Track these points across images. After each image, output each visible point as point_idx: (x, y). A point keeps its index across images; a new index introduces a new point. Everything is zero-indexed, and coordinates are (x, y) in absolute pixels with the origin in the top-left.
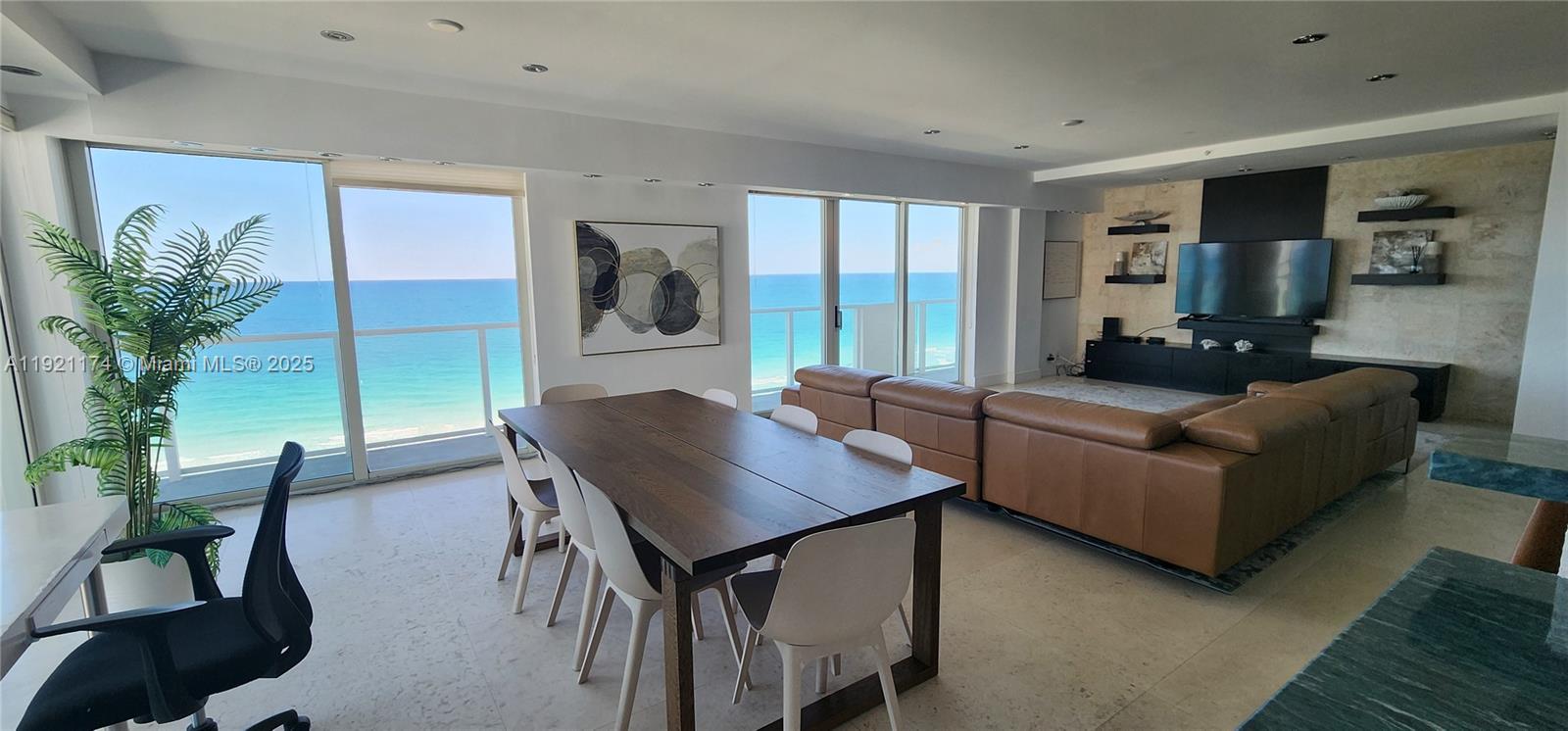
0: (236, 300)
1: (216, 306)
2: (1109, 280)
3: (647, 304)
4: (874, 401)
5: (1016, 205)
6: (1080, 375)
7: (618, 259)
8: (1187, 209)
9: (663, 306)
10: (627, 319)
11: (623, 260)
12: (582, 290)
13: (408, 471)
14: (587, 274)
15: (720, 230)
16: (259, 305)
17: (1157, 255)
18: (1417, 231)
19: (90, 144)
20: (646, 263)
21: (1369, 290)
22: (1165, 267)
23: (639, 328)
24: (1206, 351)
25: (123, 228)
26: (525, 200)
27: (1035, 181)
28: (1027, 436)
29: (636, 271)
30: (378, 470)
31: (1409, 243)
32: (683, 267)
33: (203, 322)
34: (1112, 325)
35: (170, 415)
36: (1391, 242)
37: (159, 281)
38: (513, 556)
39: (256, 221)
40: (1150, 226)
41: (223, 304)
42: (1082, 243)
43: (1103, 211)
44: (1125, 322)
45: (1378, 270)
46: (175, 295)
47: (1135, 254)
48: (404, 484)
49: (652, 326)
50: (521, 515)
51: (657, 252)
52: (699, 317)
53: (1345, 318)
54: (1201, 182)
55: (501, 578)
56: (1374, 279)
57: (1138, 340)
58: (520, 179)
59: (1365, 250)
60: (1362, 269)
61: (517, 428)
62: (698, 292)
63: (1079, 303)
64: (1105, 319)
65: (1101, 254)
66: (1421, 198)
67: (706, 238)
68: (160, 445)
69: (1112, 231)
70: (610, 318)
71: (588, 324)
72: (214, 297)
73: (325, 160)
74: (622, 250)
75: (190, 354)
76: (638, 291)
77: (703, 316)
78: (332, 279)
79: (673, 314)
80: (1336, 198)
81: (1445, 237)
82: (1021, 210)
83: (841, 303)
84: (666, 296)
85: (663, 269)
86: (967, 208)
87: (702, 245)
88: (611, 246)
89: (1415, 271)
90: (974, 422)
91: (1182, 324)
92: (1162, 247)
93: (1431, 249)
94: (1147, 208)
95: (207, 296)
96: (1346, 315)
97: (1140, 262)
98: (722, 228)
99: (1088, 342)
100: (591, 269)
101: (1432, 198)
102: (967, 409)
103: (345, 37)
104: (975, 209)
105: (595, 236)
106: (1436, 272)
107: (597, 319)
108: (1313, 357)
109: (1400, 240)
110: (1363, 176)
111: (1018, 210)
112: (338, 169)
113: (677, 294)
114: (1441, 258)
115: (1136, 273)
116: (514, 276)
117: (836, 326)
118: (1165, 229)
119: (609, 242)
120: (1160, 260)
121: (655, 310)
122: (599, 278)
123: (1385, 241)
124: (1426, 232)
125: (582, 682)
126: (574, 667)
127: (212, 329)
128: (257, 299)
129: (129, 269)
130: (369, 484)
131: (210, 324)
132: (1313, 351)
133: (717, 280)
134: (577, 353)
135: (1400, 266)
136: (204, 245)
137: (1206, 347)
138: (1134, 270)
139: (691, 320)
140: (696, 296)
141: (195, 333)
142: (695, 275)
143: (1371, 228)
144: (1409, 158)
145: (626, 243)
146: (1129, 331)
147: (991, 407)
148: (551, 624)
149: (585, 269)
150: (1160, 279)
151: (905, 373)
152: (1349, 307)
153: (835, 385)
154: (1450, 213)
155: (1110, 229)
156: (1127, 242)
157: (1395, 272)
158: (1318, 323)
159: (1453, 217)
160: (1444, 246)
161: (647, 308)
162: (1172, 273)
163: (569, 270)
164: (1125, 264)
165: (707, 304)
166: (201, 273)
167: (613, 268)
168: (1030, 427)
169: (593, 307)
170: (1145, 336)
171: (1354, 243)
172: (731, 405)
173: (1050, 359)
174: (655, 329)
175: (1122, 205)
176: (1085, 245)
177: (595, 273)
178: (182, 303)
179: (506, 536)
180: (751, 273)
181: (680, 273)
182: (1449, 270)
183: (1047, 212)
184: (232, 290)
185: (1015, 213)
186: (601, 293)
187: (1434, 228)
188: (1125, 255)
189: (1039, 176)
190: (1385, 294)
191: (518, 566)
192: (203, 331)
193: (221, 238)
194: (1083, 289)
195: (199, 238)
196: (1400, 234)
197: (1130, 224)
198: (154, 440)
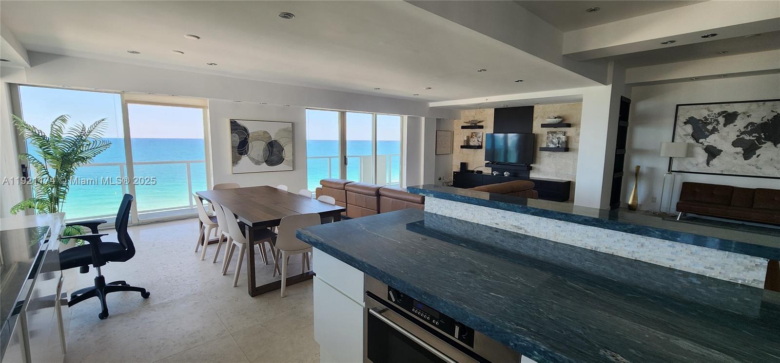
0: (93, 149)
1: (85, 151)
2: (462, 147)
3: (261, 153)
4: (346, 191)
5: (423, 116)
6: (452, 186)
7: (248, 135)
8: (488, 120)
9: (268, 154)
10: (252, 159)
11: (250, 135)
12: (233, 147)
13: (156, 220)
14: (234, 141)
15: (293, 124)
16: (102, 151)
17: (479, 137)
18: (560, 132)
19: (19, 85)
20: (260, 137)
21: (546, 153)
22: (482, 143)
23: (257, 163)
24: (495, 176)
25: (54, 123)
26: (208, 110)
27: (430, 106)
28: (391, 201)
29: (256, 140)
30: (141, 220)
31: (558, 136)
32: (277, 139)
33: (80, 157)
34: (464, 165)
35: (67, 191)
36: (553, 135)
37: (67, 142)
38: (200, 245)
39: (103, 120)
40: (475, 126)
41: (88, 150)
42: (453, 132)
43: (460, 119)
44: (469, 165)
45: (549, 145)
46: (72, 146)
47: (472, 137)
48: (154, 225)
49: (263, 162)
50: (204, 227)
51: (265, 132)
52: (284, 159)
53: (540, 164)
54: (494, 109)
55: (196, 252)
56: (547, 149)
57: (473, 171)
58: (207, 102)
59: (545, 138)
60: (544, 146)
61: (204, 197)
62: (284, 149)
63: (452, 157)
64: (461, 163)
65: (460, 137)
66: (560, 120)
67: (287, 127)
68: (63, 202)
69: (463, 127)
70: (245, 159)
71: (235, 161)
72: (84, 148)
73: (122, 93)
74: (250, 131)
75: (75, 168)
76: (257, 148)
77: (285, 158)
78: (123, 137)
79: (273, 158)
80: (536, 118)
81: (568, 134)
82: (425, 118)
83: (347, 155)
84: (269, 150)
85: (268, 139)
86: (403, 116)
87: (285, 130)
88: (245, 130)
89: (558, 147)
90: (376, 197)
91: (487, 165)
92: (481, 134)
93: (563, 138)
94: (475, 119)
95: (81, 147)
96: (540, 162)
97: (473, 140)
98: (294, 123)
99: (454, 172)
100: (237, 139)
101: (564, 120)
102: (373, 192)
103: (136, 53)
104: (406, 117)
105: (239, 125)
106: (564, 147)
107: (239, 159)
108: (530, 178)
109: (555, 135)
110: (544, 110)
111: (424, 118)
112: (127, 97)
113: (274, 150)
114: (567, 142)
115: (473, 145)
116: (203, 138)
117: (345, 164)
118: (482, 127)
119: (245, 128)
120: (480, 140)
121: (265, 156)
122: (240, 142)
123: (550, 135)
124: (562, 132)
125: (224, 275)
126: (222, 271)
127: (83, 159)
128: (101, 149)
129: (56, 137)
130: (138, 225)
131: (83, 158)
132: (530, 176)
133: (291, 144)
134: (231, 173)
135: (555, 145)
136: (84, 129)
137: (495, 174)
138: (472, 144)
139: (281, 160)
140: (282, 151)
141: (77, 160)
142: (282, 142)
143: (546, 130)
144: (558, 104)
145: (252, 128)
146: (470, 168)
147: (381, 192)
148: (215, 262)
149: (234, 138)
150: (480, 147)
151: (376, 184)
152: (541, 160)
153: (333, 186)
154: (569, 125)
155: (462, 126)
156: (468, 132)
157: (554, 147)
158: (531, 165)
159: (570, 127)
160: (568, 138)
161: (261, 155)
162: (484, 145)
163: (227, 139)
164: (468, 141)
165: (287, 153)
166: (81, 139)
167: (246, 139)
168: (407, 201)
169: (237, 154)
170: (476, 170)
171: (542, 135)
172: (285, 190)
173: (440, 179)
174: (265, 163)
175: (467, 117)
176: (455, 132)
177: (239, 140)
178: (73, 150)
179: (198, 236)
180: (307, 139)
181: (276, 141)
182: (570, 147)
183: (437, 119)
184: (91, 145)
185: (423, 119)
186: (241, 148)
187: (565, 131)
188: (468, 137)
189: (431, 105)
190: (551, 155)
191: (201, 248)
192: (79, 160)
193: (90, 126)
194: (454, 151)
195: (82, 126)
196: (555, 132)
197: (469, 125)
198: (61, 200)
